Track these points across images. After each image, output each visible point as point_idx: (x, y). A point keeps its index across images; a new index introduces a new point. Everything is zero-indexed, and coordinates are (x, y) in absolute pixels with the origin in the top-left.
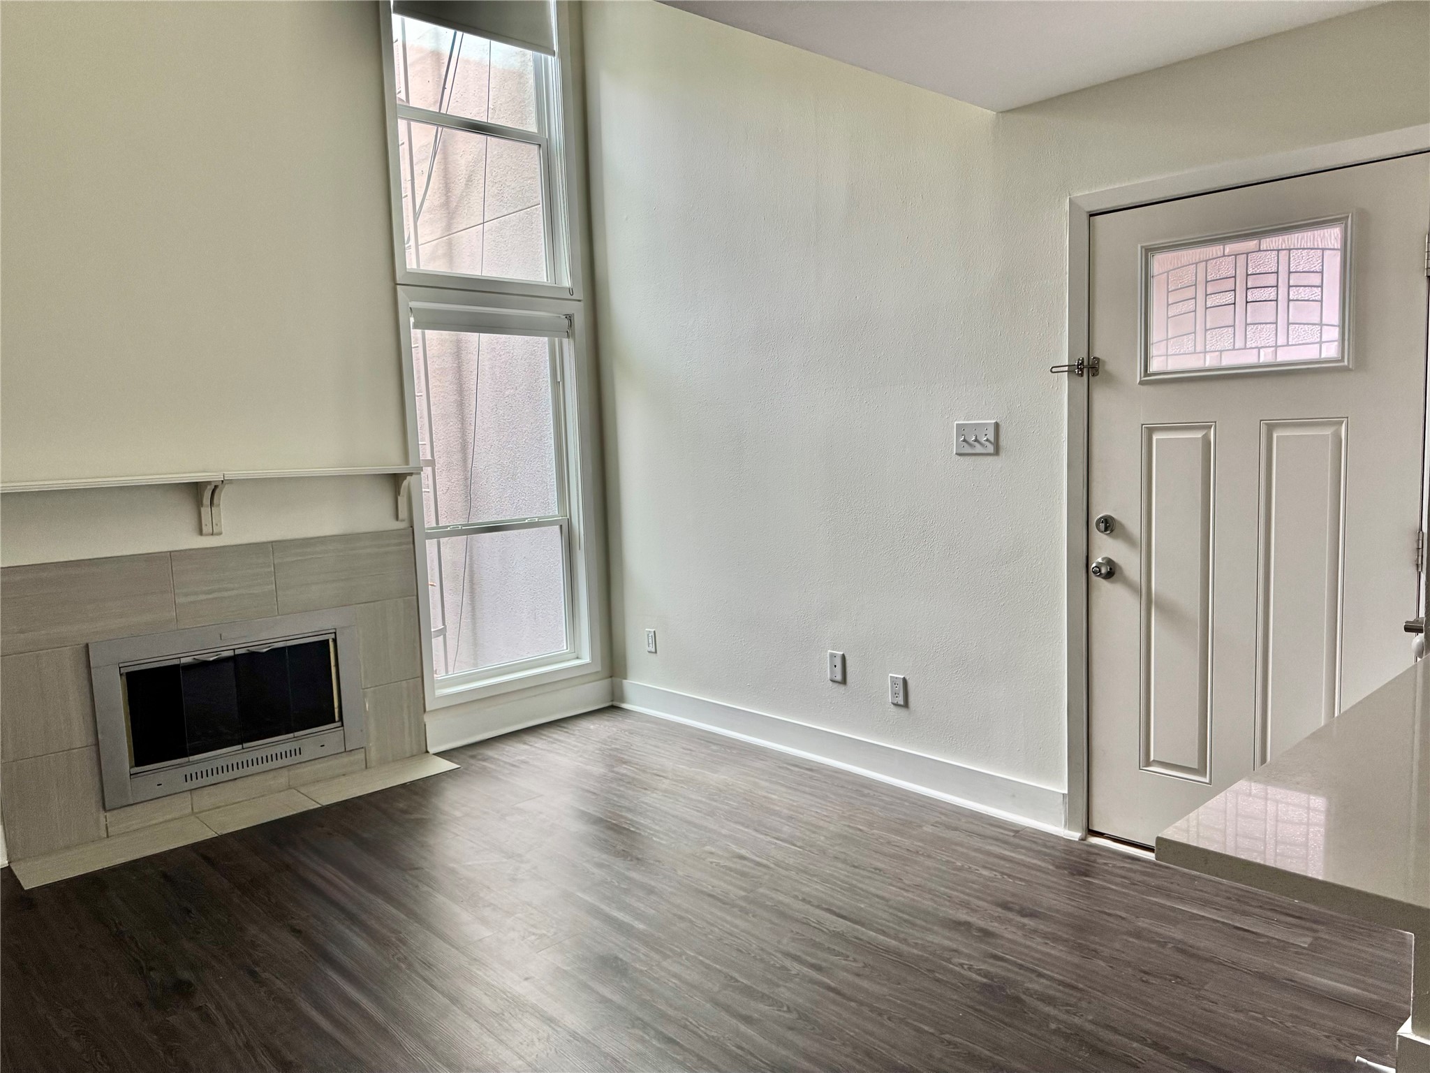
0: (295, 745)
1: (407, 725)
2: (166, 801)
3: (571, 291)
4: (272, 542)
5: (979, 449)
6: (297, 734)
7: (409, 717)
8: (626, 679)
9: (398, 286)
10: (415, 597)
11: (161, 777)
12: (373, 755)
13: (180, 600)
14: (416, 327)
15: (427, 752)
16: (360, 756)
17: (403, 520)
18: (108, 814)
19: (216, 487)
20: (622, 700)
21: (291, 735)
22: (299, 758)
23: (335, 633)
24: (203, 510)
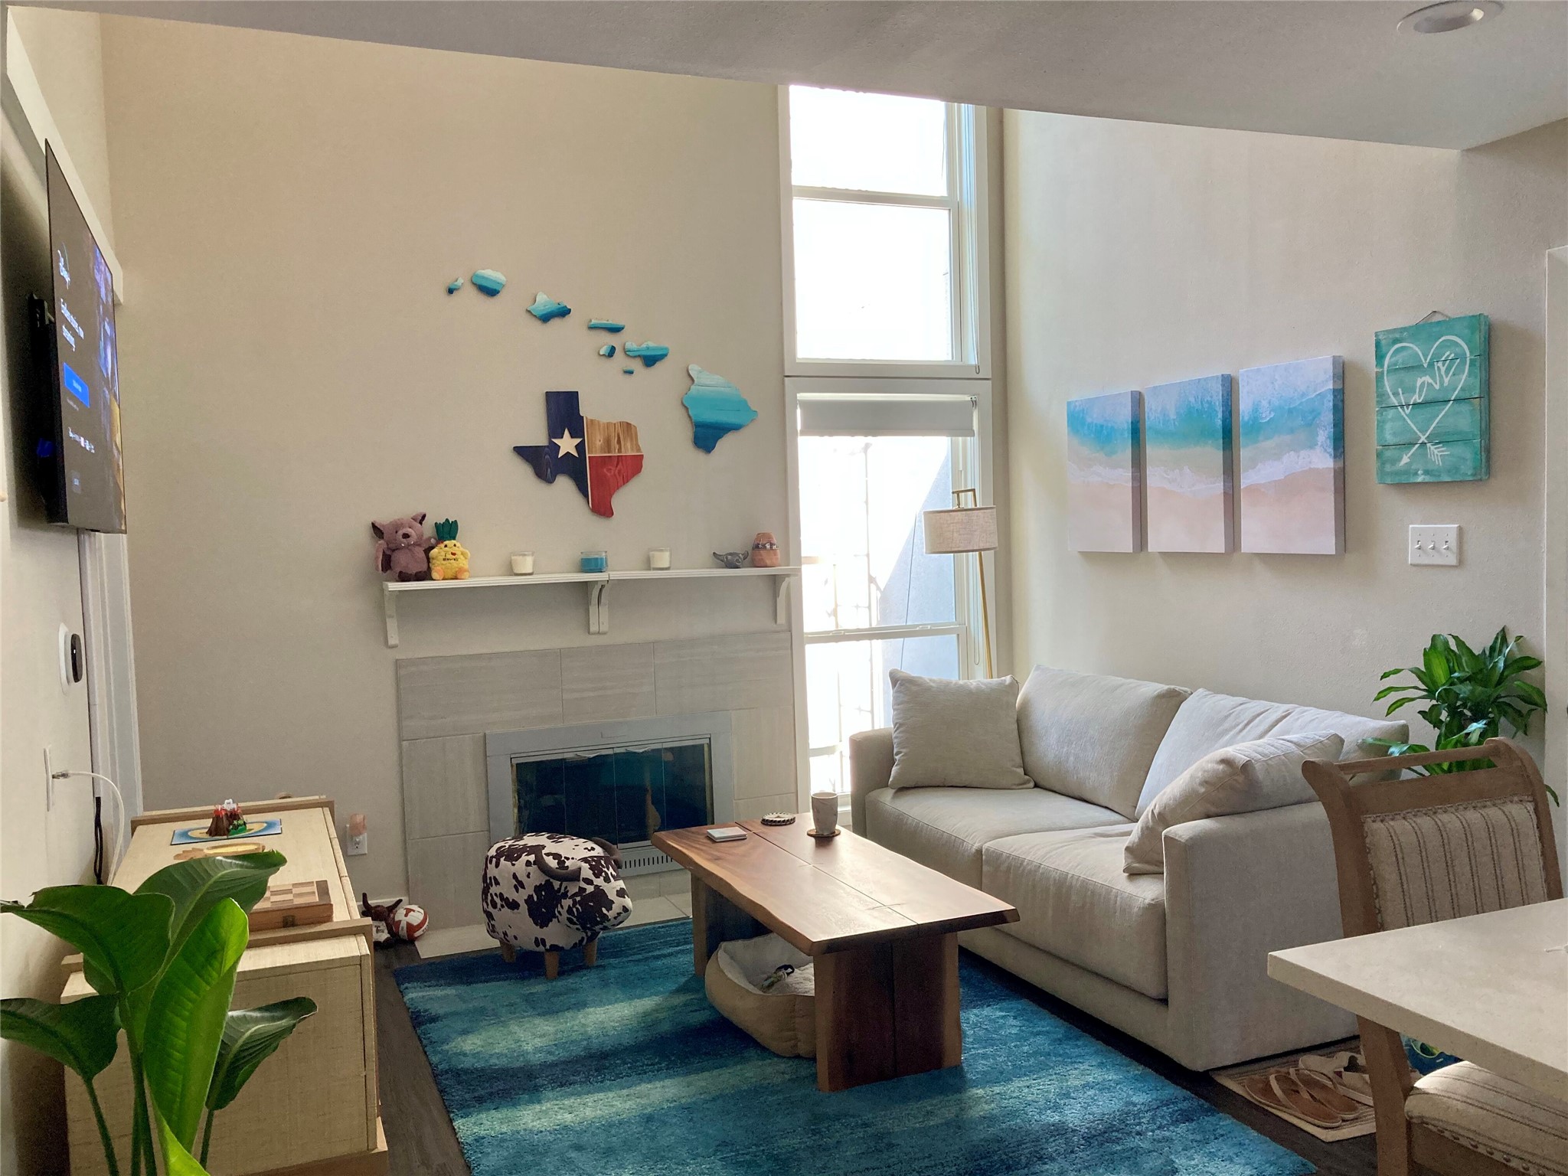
3: (978, 369)
4: (654, 642)
9: (786, 378)
10: (792, 707)
13: (567, 697)
17: (783, 624)
19: (603, 586)
23: (710, 738)
24: (590, 609)
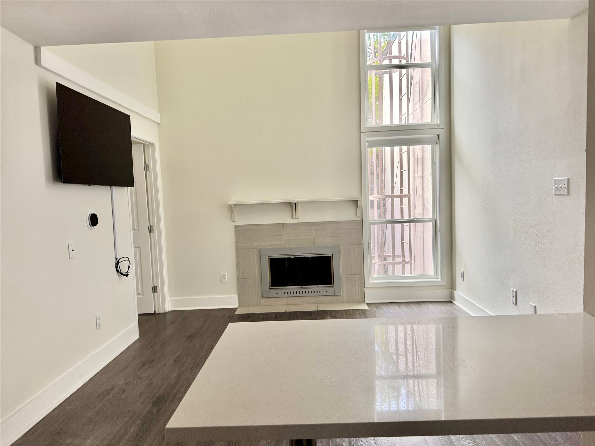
0: (318, 290)
1: (357, 291)
2: (279, 299)
3: (439, 125)
4: (314, 222)
5: (562, 192)
6: (319, 286)
7: (358, 287)
8: (456, 290)
9: (362, 133)
10: (362, 245)
11: (278, 291)
12: (345, 299)
13: (286, 238)
14: (368, 147)
15: (365, 302)
16: (340, 298)
17: (359, 217)
18: (263, 299)
19: (297, 204)
20: (454, 300)
21: (317, 286)
22: (318, 294)
23: (333, 254)
24: (293, 211)
